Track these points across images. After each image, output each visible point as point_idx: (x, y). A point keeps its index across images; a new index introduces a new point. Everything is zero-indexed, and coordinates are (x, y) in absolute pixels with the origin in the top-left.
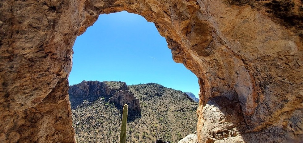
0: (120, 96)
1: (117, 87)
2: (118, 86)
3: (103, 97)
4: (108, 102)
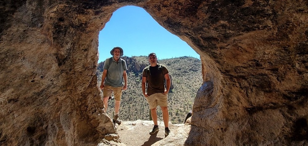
3: (133, 74)
4: (139, 78)
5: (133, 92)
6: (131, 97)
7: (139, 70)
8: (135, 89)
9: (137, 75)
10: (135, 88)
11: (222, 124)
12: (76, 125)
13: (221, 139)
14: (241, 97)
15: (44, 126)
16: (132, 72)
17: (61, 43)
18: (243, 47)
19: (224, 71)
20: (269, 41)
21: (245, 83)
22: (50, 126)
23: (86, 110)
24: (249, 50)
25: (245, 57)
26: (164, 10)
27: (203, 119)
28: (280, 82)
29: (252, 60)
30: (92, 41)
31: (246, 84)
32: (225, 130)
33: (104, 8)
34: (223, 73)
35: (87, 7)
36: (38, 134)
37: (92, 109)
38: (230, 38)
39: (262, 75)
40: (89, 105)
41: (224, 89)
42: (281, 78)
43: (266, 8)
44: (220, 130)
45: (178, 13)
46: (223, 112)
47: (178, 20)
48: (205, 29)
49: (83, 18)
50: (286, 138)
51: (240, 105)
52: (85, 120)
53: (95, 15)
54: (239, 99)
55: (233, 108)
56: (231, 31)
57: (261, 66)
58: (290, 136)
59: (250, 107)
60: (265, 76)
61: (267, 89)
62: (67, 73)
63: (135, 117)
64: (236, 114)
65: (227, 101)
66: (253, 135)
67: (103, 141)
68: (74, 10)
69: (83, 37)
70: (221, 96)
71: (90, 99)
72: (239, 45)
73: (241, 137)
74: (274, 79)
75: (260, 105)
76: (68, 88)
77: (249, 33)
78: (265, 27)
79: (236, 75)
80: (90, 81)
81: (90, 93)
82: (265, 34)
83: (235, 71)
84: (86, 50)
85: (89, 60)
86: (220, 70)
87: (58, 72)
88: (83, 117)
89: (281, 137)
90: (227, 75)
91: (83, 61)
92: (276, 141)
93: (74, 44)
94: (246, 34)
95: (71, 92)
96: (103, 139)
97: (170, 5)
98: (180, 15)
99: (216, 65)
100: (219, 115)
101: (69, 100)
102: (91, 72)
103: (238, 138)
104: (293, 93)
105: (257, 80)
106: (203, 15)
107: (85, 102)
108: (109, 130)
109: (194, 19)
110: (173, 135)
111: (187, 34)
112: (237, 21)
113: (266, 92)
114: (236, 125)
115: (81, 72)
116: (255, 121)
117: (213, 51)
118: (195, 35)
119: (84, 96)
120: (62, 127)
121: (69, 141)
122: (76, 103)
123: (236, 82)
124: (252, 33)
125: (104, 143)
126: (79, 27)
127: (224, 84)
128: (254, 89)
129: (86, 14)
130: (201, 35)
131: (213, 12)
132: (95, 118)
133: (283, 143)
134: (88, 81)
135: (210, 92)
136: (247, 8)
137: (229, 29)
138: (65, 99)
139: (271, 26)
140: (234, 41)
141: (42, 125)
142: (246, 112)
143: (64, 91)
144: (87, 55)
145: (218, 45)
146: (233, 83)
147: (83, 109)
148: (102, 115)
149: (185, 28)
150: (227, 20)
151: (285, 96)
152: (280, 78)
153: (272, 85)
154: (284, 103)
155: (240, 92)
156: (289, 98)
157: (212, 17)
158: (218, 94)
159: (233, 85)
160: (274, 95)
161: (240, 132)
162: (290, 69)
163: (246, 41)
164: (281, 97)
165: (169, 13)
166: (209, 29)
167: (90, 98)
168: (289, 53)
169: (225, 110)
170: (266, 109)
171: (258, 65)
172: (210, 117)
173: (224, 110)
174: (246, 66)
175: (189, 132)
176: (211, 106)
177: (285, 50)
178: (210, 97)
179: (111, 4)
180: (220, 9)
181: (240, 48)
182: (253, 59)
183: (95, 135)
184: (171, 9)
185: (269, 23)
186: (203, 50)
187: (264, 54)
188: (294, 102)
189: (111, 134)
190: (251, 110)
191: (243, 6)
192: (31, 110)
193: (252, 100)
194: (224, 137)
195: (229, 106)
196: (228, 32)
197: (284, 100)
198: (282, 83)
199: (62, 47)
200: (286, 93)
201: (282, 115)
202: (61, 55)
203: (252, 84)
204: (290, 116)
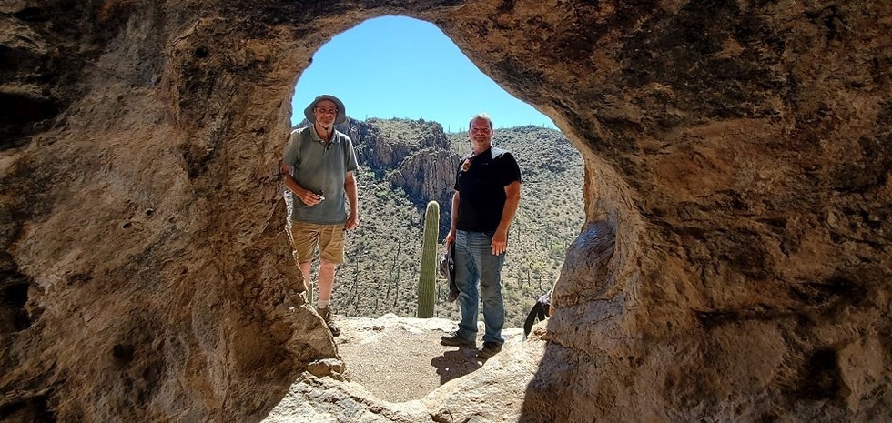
0: (421, 169)
1: (411, 138)
2: (416, 136)
3: (368, 171)
4: (386, 185)
5: (369, 228)
6: (362, 243)
7: (387, 160)
8: (374, 219)
9: (380, 177)
10: (373, 215)
11: (631, 345)
12: (232, 336)
13: (628, 383)
14: (687, 284)
15: (156, 343)
16: (367, 165)
17: (198, 117)
18: (705, 155)
19: (650, 212)
20: (771, 148)
21: (700, 249)
22: (168, 344)
23: (258, 296)
24: (719, 163)
25: (709, 180)
26: (497, 36)
27: (580, 328)
28: (787, 254)
29: (724, 192)
30: (279, 106)
31: (705, 253)
32: (640, 362)
33: (321, 21)
34: (646, 215)
35: (276, 20)
36: (141, 363)
37: (273, 292)
38: (675, 129)
39: (745, 231)
40: (265, 282)
41: (645, 259)
42: (791, 245)
43: (773, 68)
44: (626, 361)
45: (537, 47)
46: (637, 316)
47: (537, 65)
48: (608, 97)
49: (260, 48)
50: (786, 391)
51: (683, 303)
52: (254, 324)
53: (296, 38)
54: (680, 289)
55: (665, 308)
56: (678, 112)
57: (747, 208)
58: (795, 387)
59: (709, 310)
60: (753, 237)
61: (755, 270)
62: (209, 197)
63: (373, 299)
64: (669, 324)
65: (649, 289)
66: (707, 379)
67: (304, 377)
68: (239, 30)
69: (256, 97)
70: (636, 275)
71: (266, 266)
72: (697, 148)
73: (677, 383)
74: (773, 246)
75: (731, 307)
76: (211, 239)
77: (724, 123)
78: (767, 112)
79: (681, 225)
80: (269, 218)
81: (268, 249)
82: (765, 130)
83: (679, 213)
84: (261, 131)
85: (269, 157)
86: (640, 208)
87: (189, 197)
88: (249, 317)
89: (772, 388)
90: (656, 223)
91: (252, 161)
92: (761, 396)
93: (230, 116)
94: (716, 124)
95: (219, 249)
96: (304, 374)
97: (517, 26)
98: (543, 53)
99: (630, 193)
100: (626, 324)
101: (212, 271)
102: (273, 192)
103: (669, 383)
104: (815, 285)
105: (733, 244)
106: (607, 61)
107: (255, 275)
108: (319, 349)
109: (582, 70)
110: (498, 365)
111: (556, 102)
112: (696, 90)
113: (750, 276)
114: (668, 352)
115: (245, 193)
116: (717, 346)
117: (626, 156)
118: (581, 109)
119: (253, 258)
120: (197, 344)
121: (217, 380)
122: (230, 278)
123: (678, 244)
124: (732, 123)
125: (308, 382)
126: (246, 69)
127: (645, 244)
128: (722, 267)
129: (272, 37)
130: (596, 111)
131: (636, 58)
132: (281, 319)
133: (776, 402)
134: (265, 217)
135: (605, 256)
136: (727, 60)
137: (674, 105)
138: (202, 269)
139: (782, 114)
140: (685, 136)
141: (149, 340)
142: (697, 323)
143: (201, 247)
144: (264, 143)
145: (639, 143)
146: (672, 246)
147: (249, 295)
148: (300, 311)
149: (555, 88)
150: (671, 83)
151: (794, 292)
152: (786, 244)
153: (768, 260)
154: (789, 308)
155: (686, 270)
156: (805, 298)
157: (633, 72)
158: (628, 268)
159: (671, 250)
160: (769, 286)
161: (676, 370)
162: (814, 226)
163: (715, 140)
164: (785, 294)
165: (510, 44)
166: (621, 98)
167: (267, 263)
168: (816, 184)
169: (643, 311)
170: (747, 317)
171: (738, 205)
172: (601, 327)
173: (639, 312)
174: (707, 203)
175: (539, 359)
176: (605, 297)
177: (807, 175)
178: (603, 270)
179: (341, 11)
180: (654, 55)
181: (697, 156)
182: (727, 187)
183: (281, 362)
184: (520, 35)
185: (778, 105)
186: (599, 150)
187: (757, 178)
188: (815, 307)
189: (324, 360)
190: (710, 319)
191: (718, 55)
192: (121, 301)
193: (715, 294)
194: (635, 378)
195: (653, 302)
196: (671, 113)
197: (790, 302)
198: (792, 257)
199: (202, 126)
200: (797, 284)
201: (783, 335)
202: (197, 148)
203: (719, 252)
204: (799, 340)
